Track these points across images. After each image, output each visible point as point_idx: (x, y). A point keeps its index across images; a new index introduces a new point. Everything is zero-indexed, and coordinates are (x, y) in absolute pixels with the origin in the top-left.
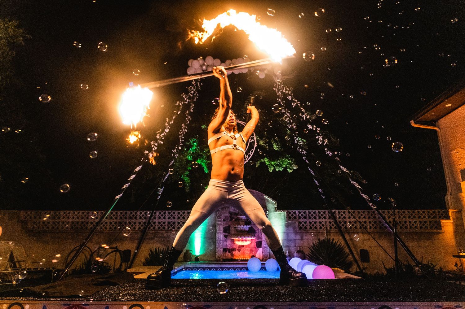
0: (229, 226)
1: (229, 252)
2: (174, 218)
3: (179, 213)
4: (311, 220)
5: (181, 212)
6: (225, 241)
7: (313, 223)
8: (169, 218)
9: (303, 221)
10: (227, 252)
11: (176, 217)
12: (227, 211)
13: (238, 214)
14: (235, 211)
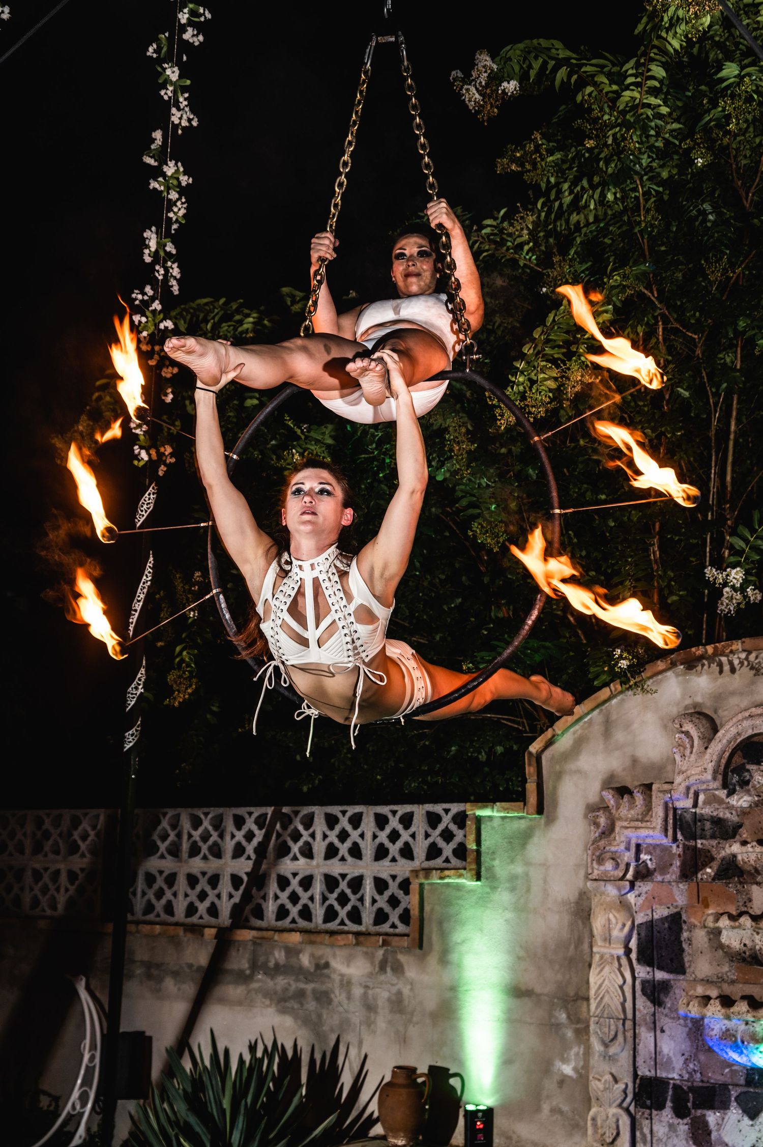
0: (675, 921)
1: (680, 1112)
2: (356, 852)
3: (382, 822)
5: (394, 813)
6: (649, 1030)
8: (331, 852)
10: (661, 1107)
11: (368, 848)
12: (653, 806)
13: (740, 826)
14: (712, 810)
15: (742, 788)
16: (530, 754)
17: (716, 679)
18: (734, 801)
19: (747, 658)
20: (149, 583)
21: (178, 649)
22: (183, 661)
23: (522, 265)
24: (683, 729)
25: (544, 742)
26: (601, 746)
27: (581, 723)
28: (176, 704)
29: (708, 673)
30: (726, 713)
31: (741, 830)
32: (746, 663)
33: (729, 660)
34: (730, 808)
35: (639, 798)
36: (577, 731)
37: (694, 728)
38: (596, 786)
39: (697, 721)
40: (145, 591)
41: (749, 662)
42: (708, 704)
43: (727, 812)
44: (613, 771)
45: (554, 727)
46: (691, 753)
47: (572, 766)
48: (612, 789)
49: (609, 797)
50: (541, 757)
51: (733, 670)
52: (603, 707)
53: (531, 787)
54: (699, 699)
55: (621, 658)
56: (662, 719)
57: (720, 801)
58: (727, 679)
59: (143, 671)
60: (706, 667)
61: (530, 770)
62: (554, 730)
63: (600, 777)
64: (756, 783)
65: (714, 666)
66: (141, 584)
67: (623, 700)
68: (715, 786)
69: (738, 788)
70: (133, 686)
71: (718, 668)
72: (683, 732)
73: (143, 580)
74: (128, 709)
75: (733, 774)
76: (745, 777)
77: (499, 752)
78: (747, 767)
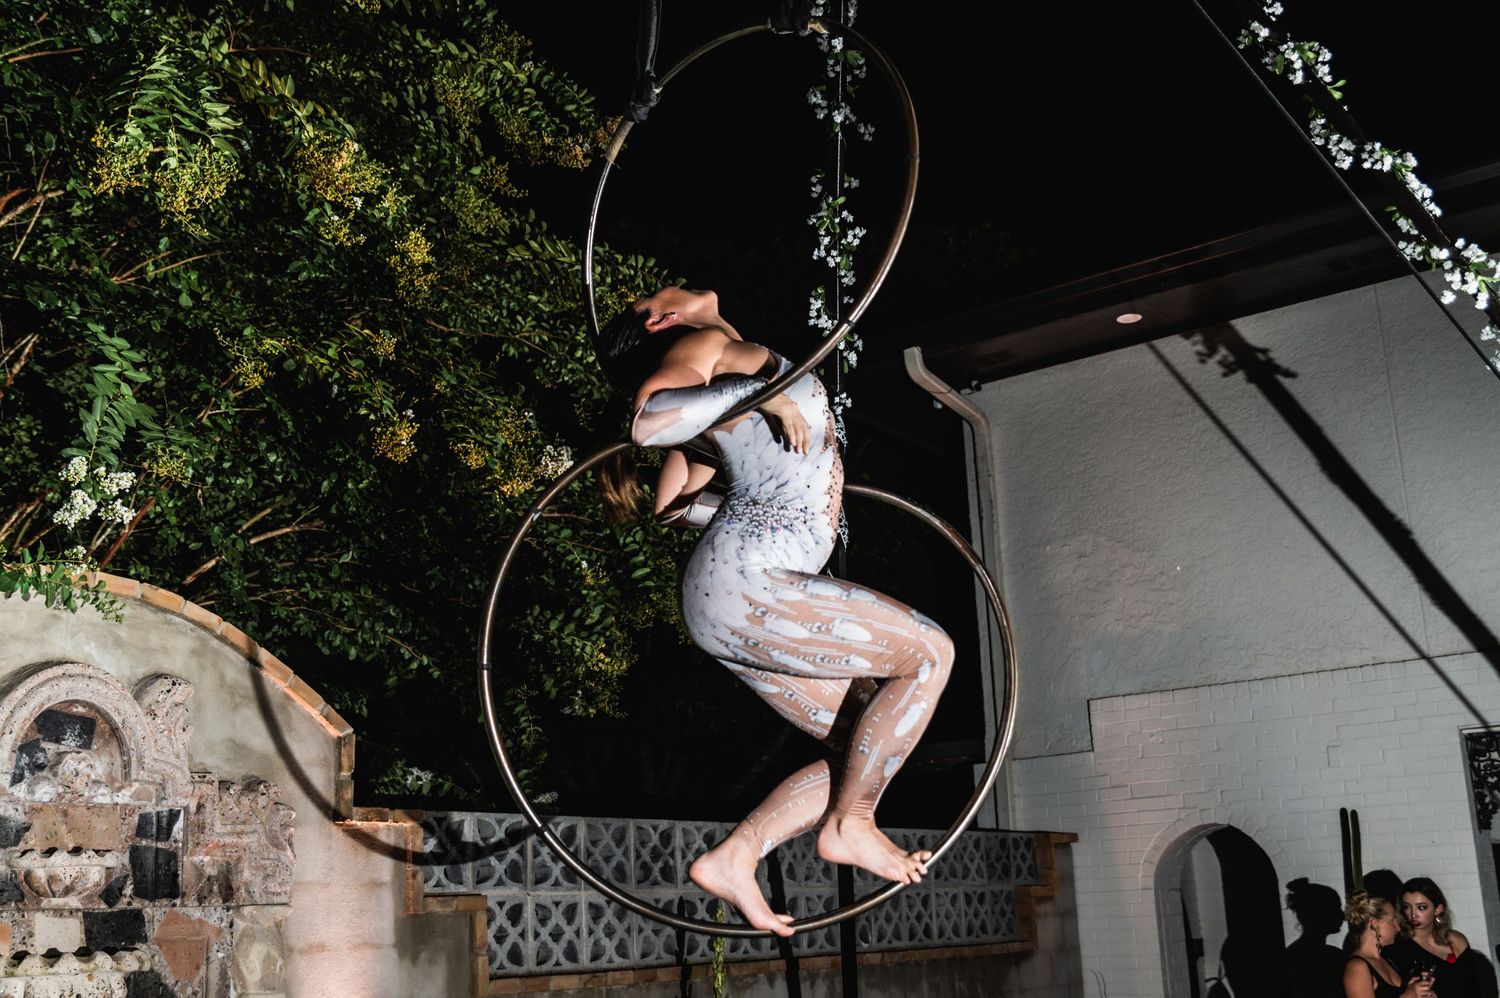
4: (545, 894)
7: (557, 918)
9: (501, 904)
13: (27, 829)
15: (33, 773)
18: (20, 791)
31: (28, 833)
34: (14, 801)
43: (10, 807)
68: (6, 770)
69: (27, 774)
75: (21, 753)
76: (38, 757)
78: (44, 745)
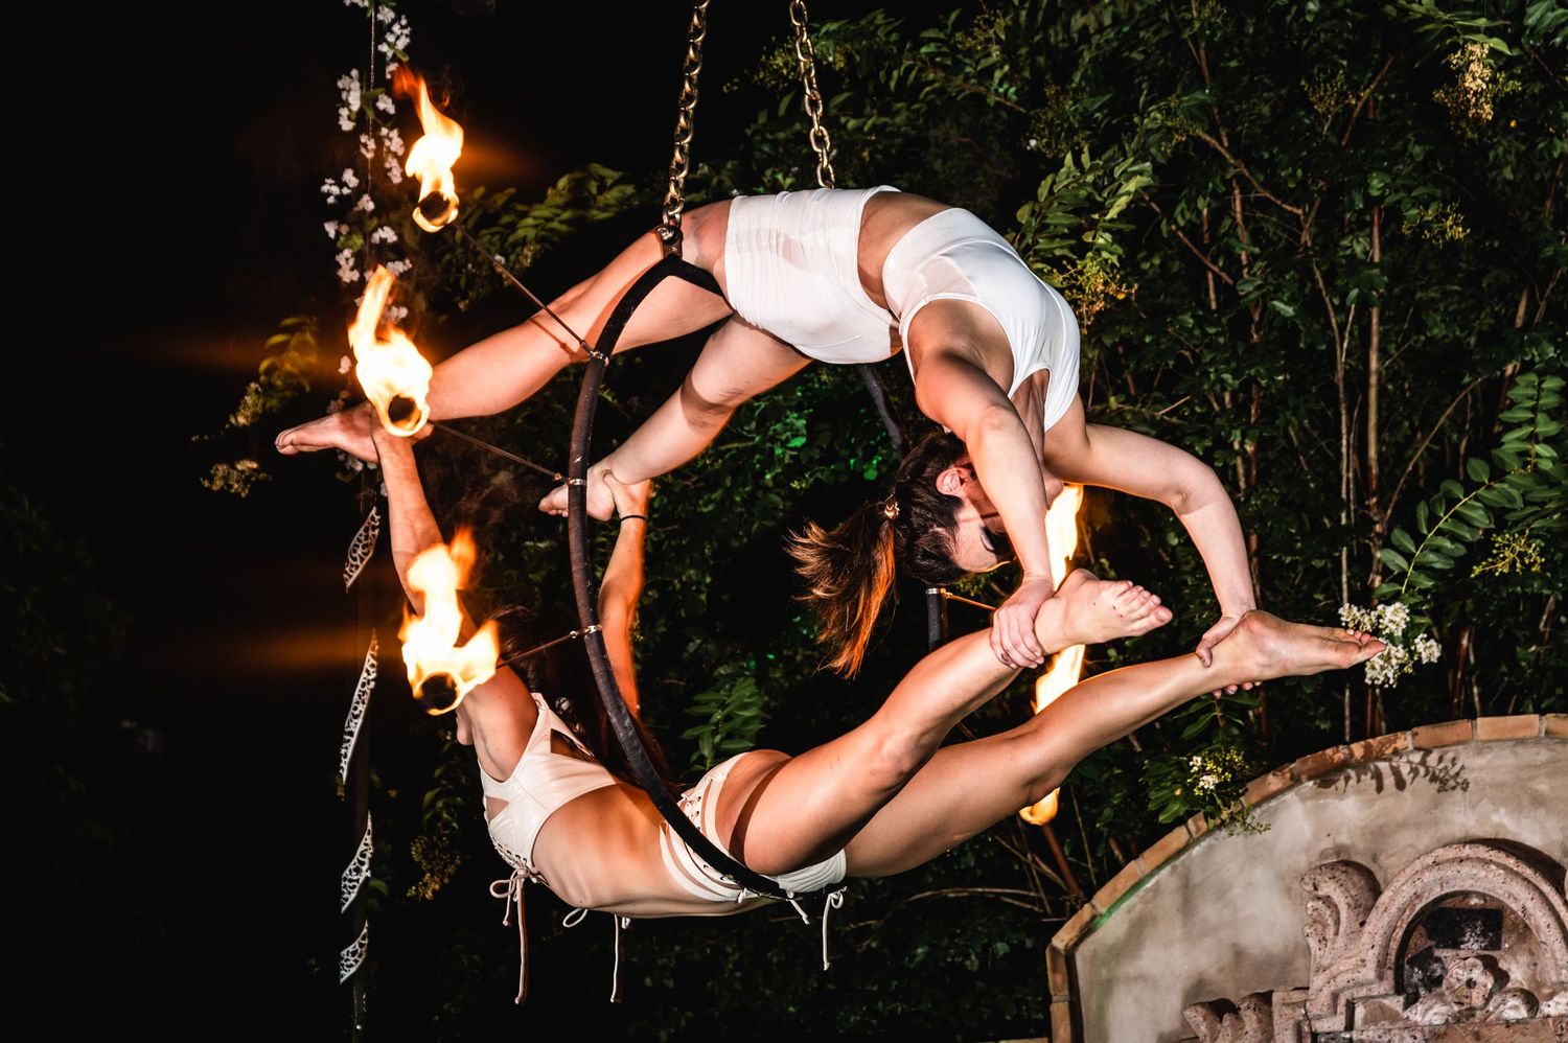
12: (1276, 1032)
14: (1380, 1032)
15: (1430, 991)
16: (1055, 950)
17: (1371, 802)
18: (1417, 1014)
19: (1423, 762)
20: (372, 684)
21: (429, 796)
22: (437, 817)
23: (992, 104)
24: (1320, 893)
25: (1078, 928)
26: (1179, 932)
27: (1141, 892)
28: (429, 895)
29: (1359, 792)
30: (1393, 860)
32: (1422, 771)
33: (1392, 768)
34: (1412, 1026)
35: (1250, 1019)
36: (1134, 906)
37: (1338, 891)
38: (1175, 1001)
39: (1343, 877)
40: (366, 698)
41: (1427, 768)
42: (1361, 846)
43: (1407, 1034)
44: (1201, 974)
45: (1094, 901)
46: (1337, 933)
47: (1130, 969)
48: (1202, 1004)
49: (1199, 1021)
50: (1073, 957)
51: (1400, 784)
52: (1178, 862)
53: (1059, 1010)
54: (1344, 839)
55: (1203, 771)
56: (1281, 877)
57: (1394, 1017)
58: (1391, 801)
59: (368, 839)
60: (1352, 782)
61: (1056, 980)
62: (1093, 907)
63: (1180, 986)
64: (1453, 981)
65: (1367, 778)
66: (359, 687)
67: (1211, 847)
68: (1382, 992)
69: (1422, 992)
70: (352, 866)
71: (1374, 781)
72: (1319, 898)
73: (361, 680)
74: (344, 908)
75: (1412, 968)
76: (1434, 971)
77: (1001, 953)
78: (1438, 953)
